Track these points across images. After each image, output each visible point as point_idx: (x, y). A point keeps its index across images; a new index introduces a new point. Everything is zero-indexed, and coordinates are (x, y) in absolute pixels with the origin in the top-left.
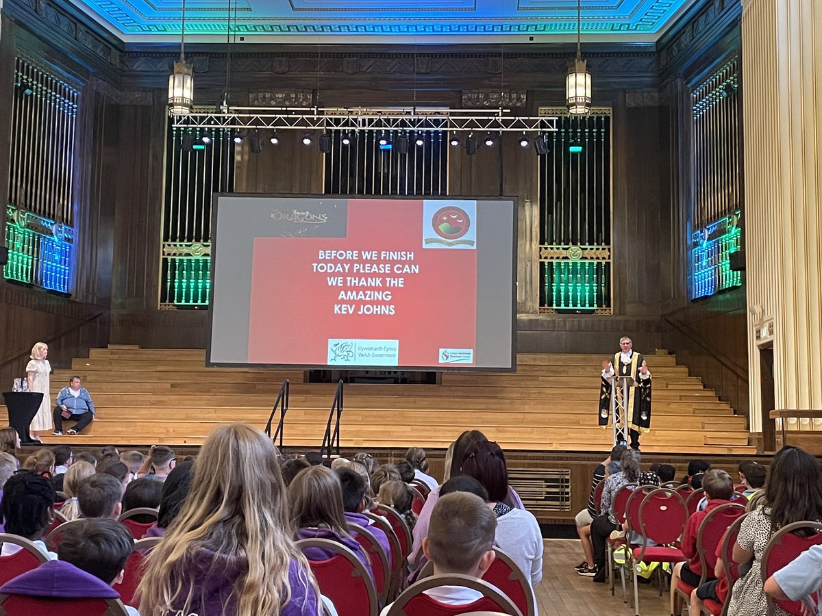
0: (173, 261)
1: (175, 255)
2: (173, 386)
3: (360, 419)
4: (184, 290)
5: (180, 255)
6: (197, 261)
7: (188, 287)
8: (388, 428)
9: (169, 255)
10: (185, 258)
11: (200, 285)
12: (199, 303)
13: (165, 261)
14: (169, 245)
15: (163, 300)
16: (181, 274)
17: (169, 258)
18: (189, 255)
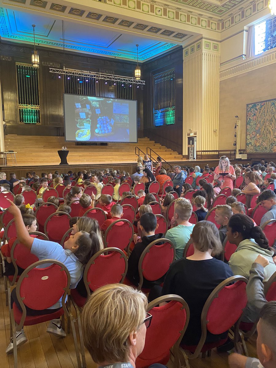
0: (22, 110)
1: (22, 108)
2: (44, 146)
3: (102, 154)
4: (26, 118)
5: (24, 108)
6: (29, 110)
7: (27, 118)
8: (113, 157)
9: (21, 108)
10: (26, 109)
11: (31, 117)
12: (31, 122)
13: (20, 109)
14: (21, 105)
15: (20, 121)
16: (25, 114)
17: (21, 109)
18: (27, 108)
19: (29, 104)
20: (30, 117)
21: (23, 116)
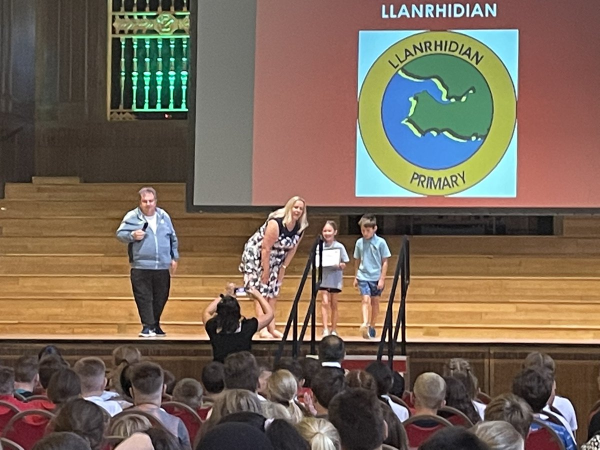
0: (129, 42)
1: (131, 32)
5: (140, 32)
6: (166, 41)
7: (153, 84)
9: (122, 32)
10: (147, 37)
11: (172, 80)
12: (171, 108)
13: (116, 42)
14: (122, 17)
15: (114, 105)
16: (142, 63)
17: (123, 38)
18: (153, 32)
19: (166, 9)
20: (166, 77)
21: (129, 76)
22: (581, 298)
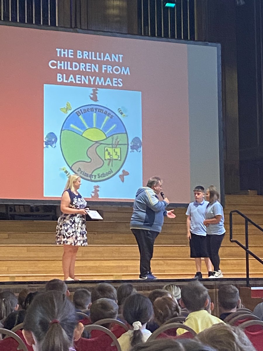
22: (163, 257)
